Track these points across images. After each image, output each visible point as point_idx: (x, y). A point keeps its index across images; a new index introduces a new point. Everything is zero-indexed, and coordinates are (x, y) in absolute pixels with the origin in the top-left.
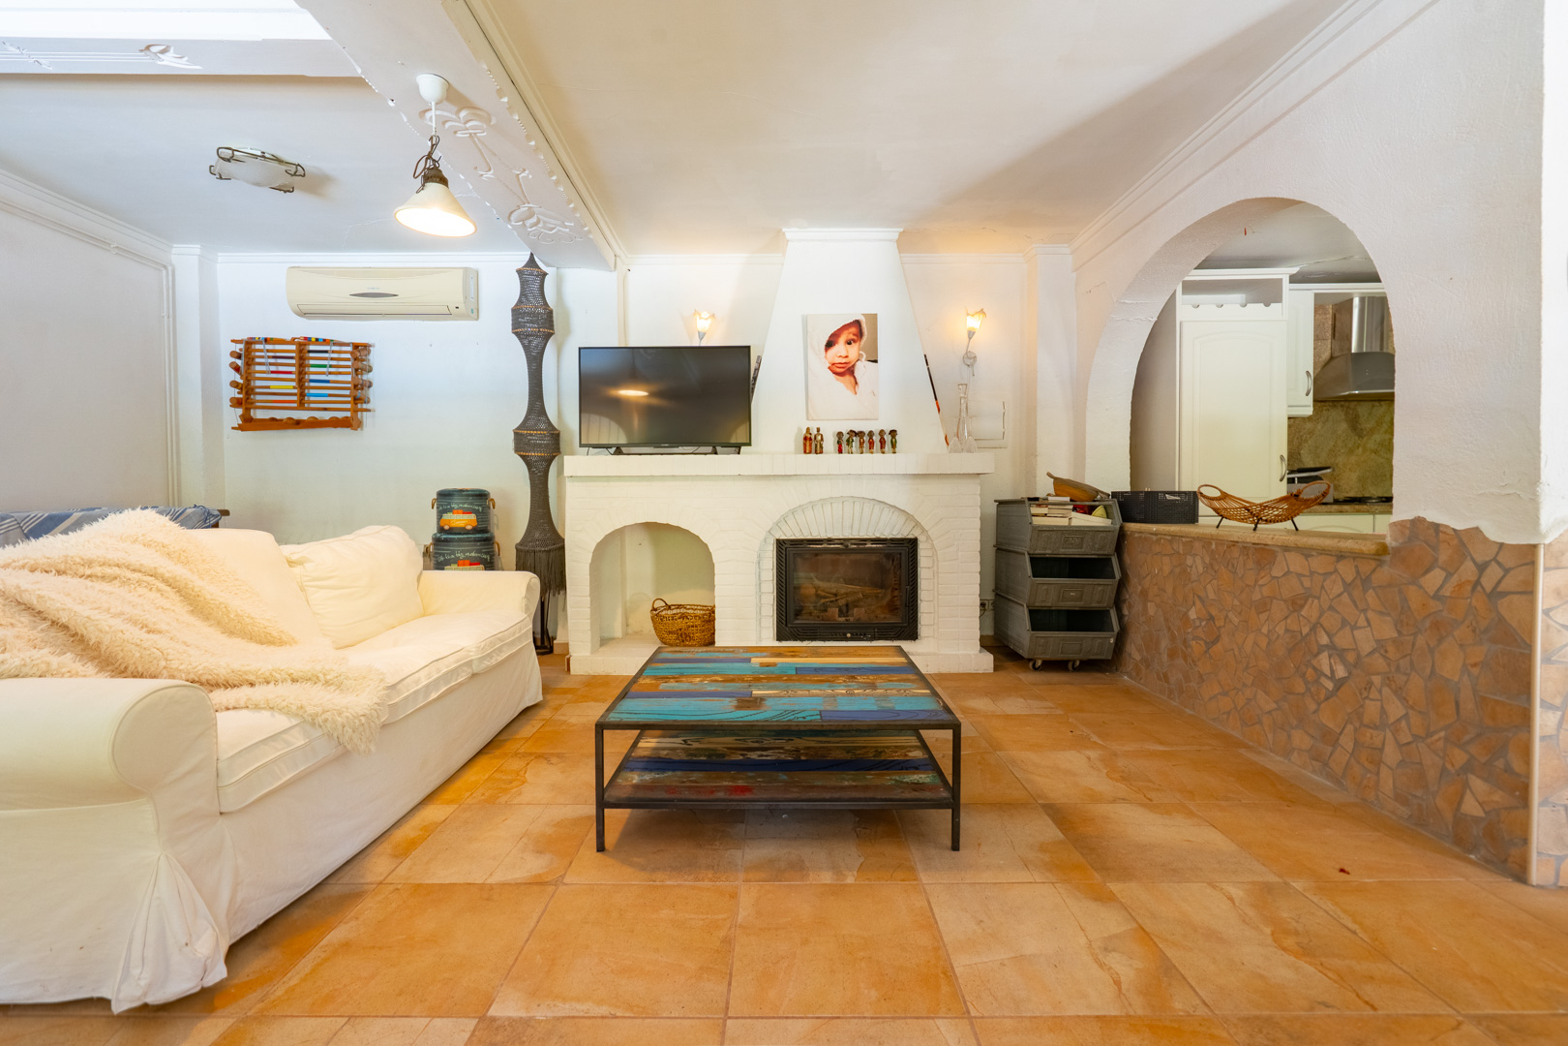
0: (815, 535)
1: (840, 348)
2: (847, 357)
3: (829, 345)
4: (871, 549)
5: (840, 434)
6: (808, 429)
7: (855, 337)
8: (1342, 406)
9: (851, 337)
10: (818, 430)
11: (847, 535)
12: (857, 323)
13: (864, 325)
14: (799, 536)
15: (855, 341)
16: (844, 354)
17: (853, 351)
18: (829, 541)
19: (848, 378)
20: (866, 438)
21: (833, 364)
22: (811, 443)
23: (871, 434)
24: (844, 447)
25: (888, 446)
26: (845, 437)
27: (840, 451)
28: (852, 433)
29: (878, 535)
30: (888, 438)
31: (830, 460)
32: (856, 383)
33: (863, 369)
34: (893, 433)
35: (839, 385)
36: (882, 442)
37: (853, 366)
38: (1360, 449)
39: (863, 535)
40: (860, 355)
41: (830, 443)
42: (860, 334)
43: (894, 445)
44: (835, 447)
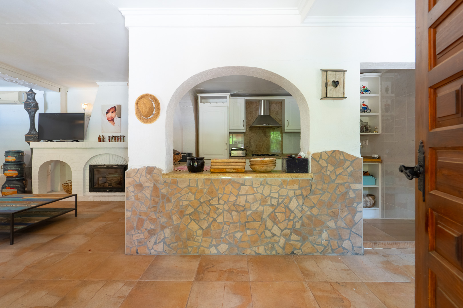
0: (100, 164)
1: (110, 114)
2: (112, 116)
3: (107, 113)
4: (114, 167)
5: (109, 137)
6: (100, 135)
7: (114, 111)
8: (262, 129)
9: (113, 111)
10: (103, 135)
11: (108, 164)
12: (115, 107)
13: (117, 108)
14: (95, 164)
15: (114, 112)
16: (111, 115)
17: (113, 114)
18: (104, 165)
19: (112, 122)
20: (116, 138)
21: (108, 118)
22: (101, 139)
23: (118, 136)
24: (110, 140)
25: (122, 140)
26: (111, 137)
27: (109, 141)
28: (113, 137)
29: (117, 164)
30: (122, 138)
31: (107, 144)
32: (114, 123)
33: (116, 119)
34: (124, 136)
35: (110, 124)
36: (121, 139)
37: (114, 119)
38: (267, 141)
39: (113, 164)
40: (115, 116)
41: (107, 139)
42: (115, 110)
43: (124, 140)
44: (108, 140)
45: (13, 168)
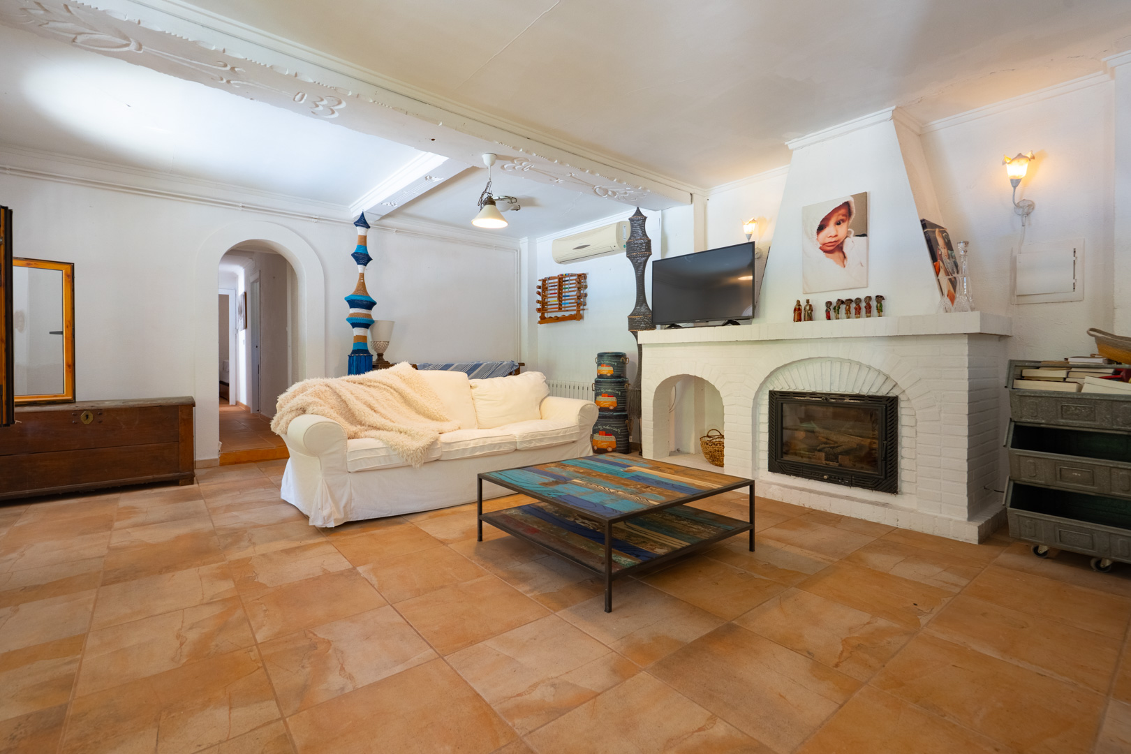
0: (800, 389)
1: (831, 230)
2: (836, 236)
3: (821, 228)
4: (849, 403)
5: (829, 304)
6: (798, 302)
7: (844, 218)
9: (841, 217)
10: (808, 301)
11: (826, 390)
12: (847, 204)
13: (853, 206)
14: (786, 389)
15: (843, 221)
16: (833, 234)
17: (842, 230)
18: (813, 394)
19: (837, 254)
20: (853, 305)
21: (824, 244)
22: (803, 313)
23: (858, 301)
24: (832, 314)
25: (874, 311)
26: (834, 303)
27: (829, 318)
28: (841, 302)
29: (856, 392)
30: (874, 303)
31: (819, 326)
32: (845, 257)
33: (853, 245)
34: (880, 298)
35: (829, 262)
36: (868, 308)
37: (842, 243)
39: (842, 390)
40: (849, 232)
41: (820, 311)
42: (849, 213)
43: (880, 310)
44: (824, 315)
45: (610, 390)
